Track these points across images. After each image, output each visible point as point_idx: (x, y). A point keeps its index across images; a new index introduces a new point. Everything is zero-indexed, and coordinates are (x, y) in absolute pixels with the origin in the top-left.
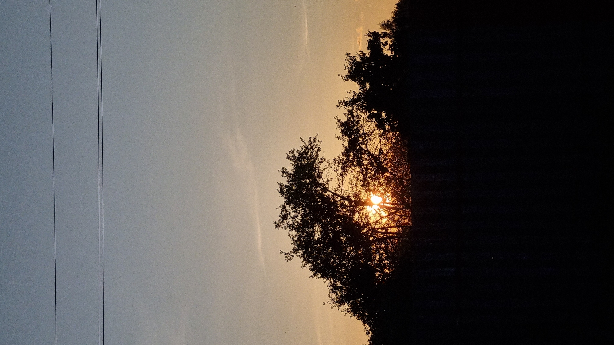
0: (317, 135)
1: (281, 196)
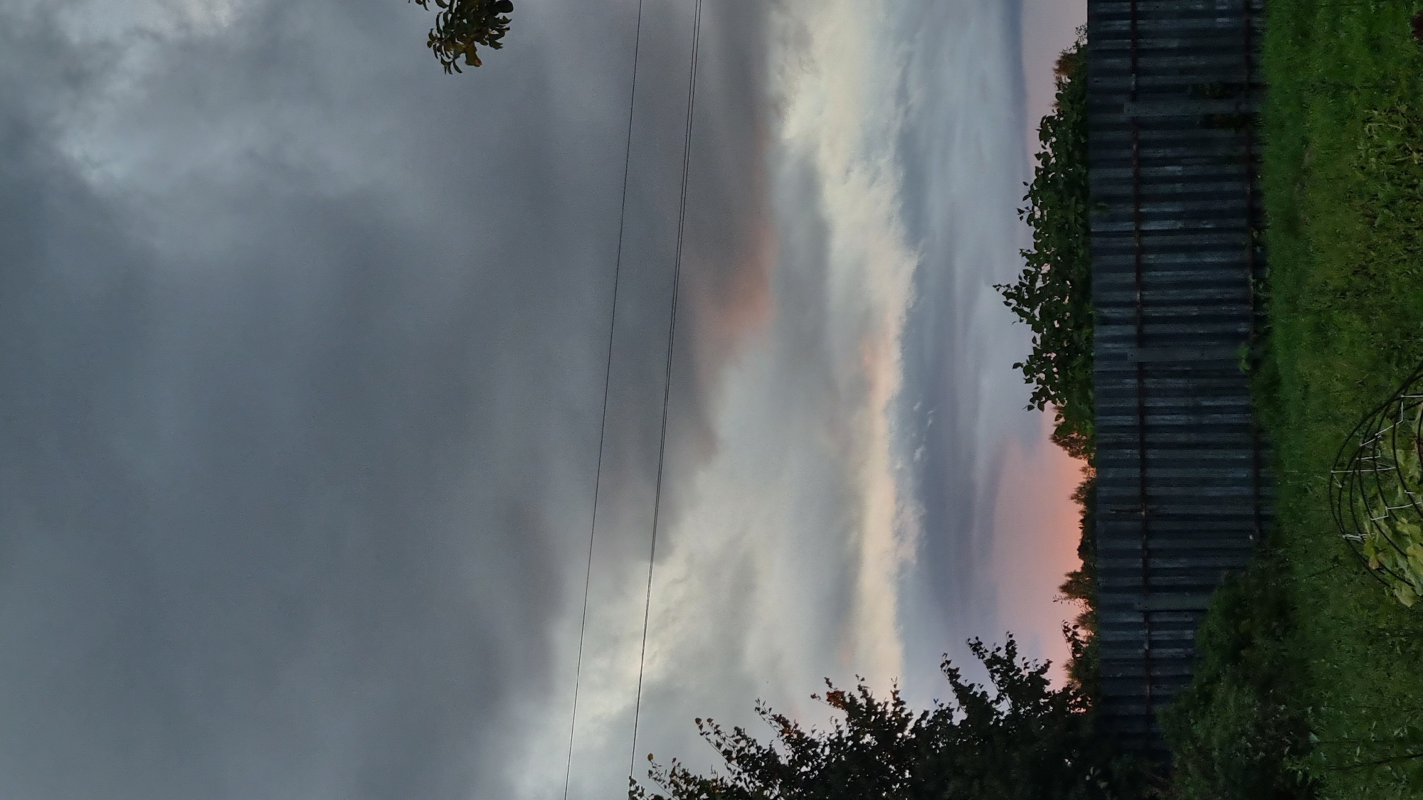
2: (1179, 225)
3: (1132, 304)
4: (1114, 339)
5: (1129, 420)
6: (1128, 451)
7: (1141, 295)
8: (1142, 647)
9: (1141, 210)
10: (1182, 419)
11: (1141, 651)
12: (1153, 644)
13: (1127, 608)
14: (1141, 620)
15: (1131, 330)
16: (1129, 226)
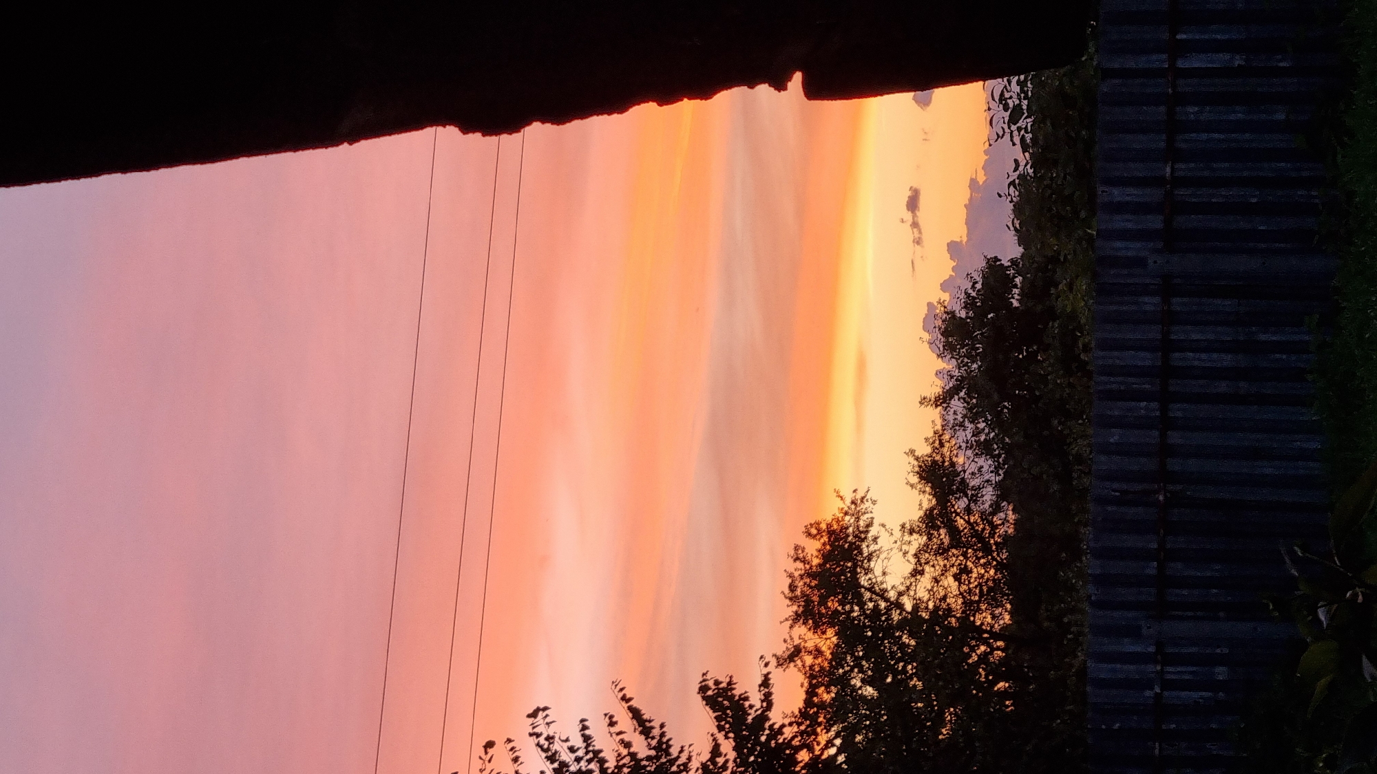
0: (867, 492)
1: (790, 604)
2: (1238, 61)
3: (1159, 181)
4: (1124, 235)
5: (1145, 359)
6: (1143, 404)
7: (1172, 168)
8: (1152, 689)
9: (1178, 37)
10: (1227, 360)
11: (1148, 693)
12: (1167, 685)
13: (1134, 633)
14: (1152, 649)
15: (1155, 222)
16: (1159, 60)
